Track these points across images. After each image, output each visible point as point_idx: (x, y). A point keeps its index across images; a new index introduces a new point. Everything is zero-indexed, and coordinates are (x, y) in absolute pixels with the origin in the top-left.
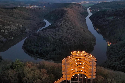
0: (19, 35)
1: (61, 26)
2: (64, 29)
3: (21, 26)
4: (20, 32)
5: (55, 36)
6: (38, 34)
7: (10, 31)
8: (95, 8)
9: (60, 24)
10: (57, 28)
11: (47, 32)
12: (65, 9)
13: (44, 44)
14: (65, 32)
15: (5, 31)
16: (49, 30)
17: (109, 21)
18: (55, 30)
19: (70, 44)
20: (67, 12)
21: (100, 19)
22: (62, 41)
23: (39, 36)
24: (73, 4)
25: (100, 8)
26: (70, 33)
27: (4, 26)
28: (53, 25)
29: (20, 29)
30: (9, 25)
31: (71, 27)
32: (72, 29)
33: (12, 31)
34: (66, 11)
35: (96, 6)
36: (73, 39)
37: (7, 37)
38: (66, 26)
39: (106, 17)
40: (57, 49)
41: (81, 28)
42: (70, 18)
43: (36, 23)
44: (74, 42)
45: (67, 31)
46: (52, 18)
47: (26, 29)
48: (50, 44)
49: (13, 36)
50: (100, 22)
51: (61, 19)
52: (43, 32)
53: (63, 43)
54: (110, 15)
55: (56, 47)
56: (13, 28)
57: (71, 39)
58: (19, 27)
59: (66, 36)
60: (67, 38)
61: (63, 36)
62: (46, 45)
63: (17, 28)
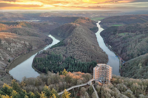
0: (25, 53)
1: (71, 43)
2: (75, 46)
3: (27, 43)
4: (27, 50)
5: (66, 54)
6: (47, 52)
7: (16, 49)
8: (105, 23)
9: (70, 42)
10: (68, 46)
11: (57, 50)
12: (74, 24)
13: (56, 63)
14: (76, 50)
15: (11, 49)
16: (58, 47)
17: (121, 38)
18: (65, 48)
19: (83, 62)
20: (76, 29)
21: (111, 36)
22: (74, 59)
23: (48, 54)
24: (81, 18)
25: (110, 22)
26: (81, 51)
27: (10, 44)
28: (63, 42)
29: (27, 47)
30: (15, 42)
31: (82, 45)
32: (84, 47)
33: (18, 49)
34: (75, 27)
35: (107, 20)
36: (86, 57)
37: (14, 56)
38: (77, 43)
39: (117, 34)
40: (70, 66)
41: (93, 45)
42: (80, 35)
43: (43, 40)
44: (87, 60)
45: (78, 49)
46: (59, 34)
47: (33, 47)
48: (61, 62)
49: (19, 55)
50: (111, 38)
51: (71, 36)
52: (53, 50)
53: (76, 61)
54: (122, 31)
55: (68, 65)
56: (19, 45)
57: (84, 56)
58: (25, 45)
59: (78, 54)
60: (79, 56)
61: (74, 54)
62: (57, 63)
63: (23, 46)
